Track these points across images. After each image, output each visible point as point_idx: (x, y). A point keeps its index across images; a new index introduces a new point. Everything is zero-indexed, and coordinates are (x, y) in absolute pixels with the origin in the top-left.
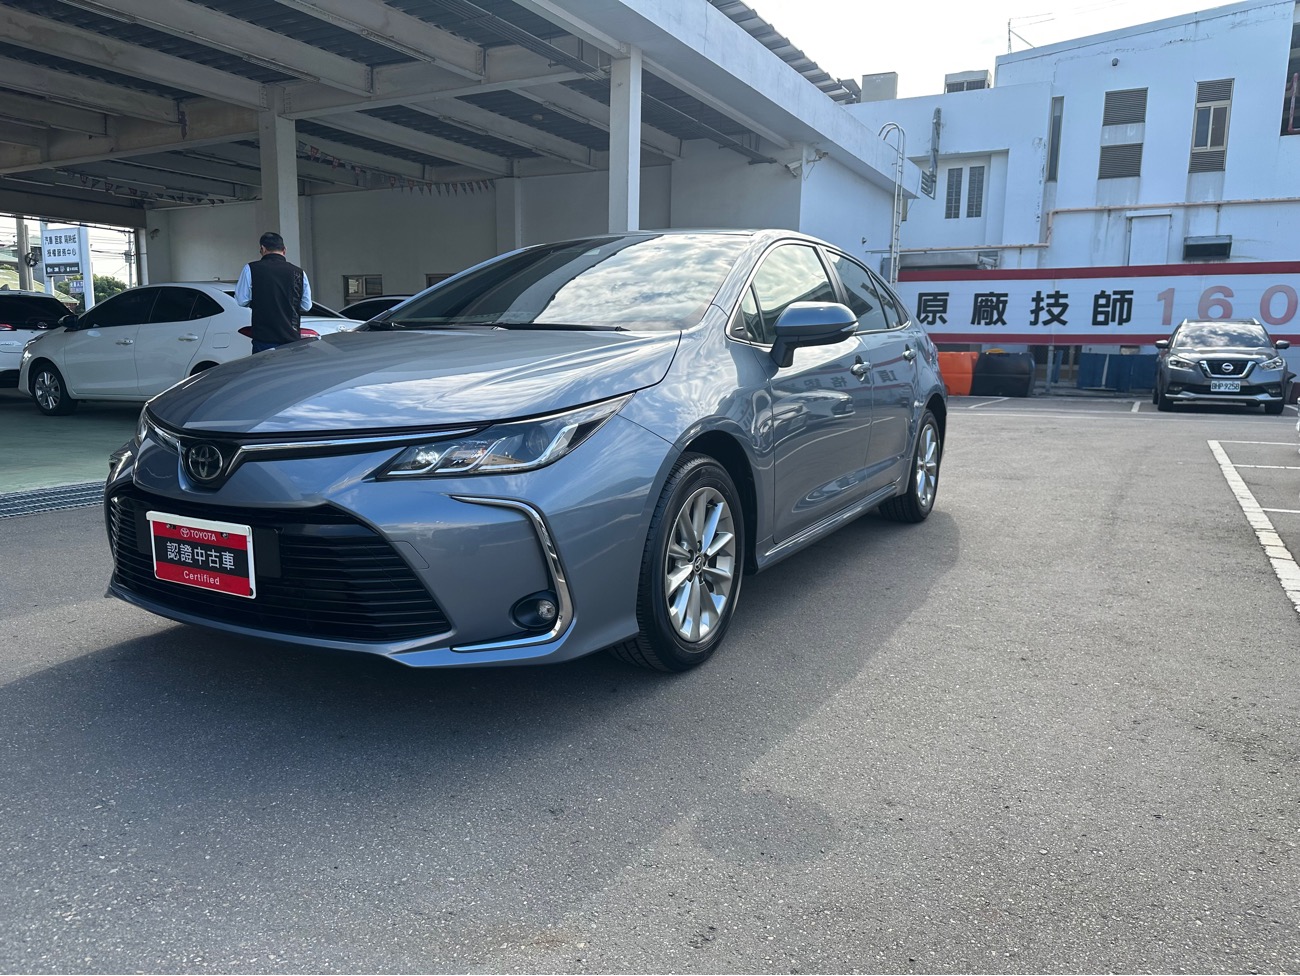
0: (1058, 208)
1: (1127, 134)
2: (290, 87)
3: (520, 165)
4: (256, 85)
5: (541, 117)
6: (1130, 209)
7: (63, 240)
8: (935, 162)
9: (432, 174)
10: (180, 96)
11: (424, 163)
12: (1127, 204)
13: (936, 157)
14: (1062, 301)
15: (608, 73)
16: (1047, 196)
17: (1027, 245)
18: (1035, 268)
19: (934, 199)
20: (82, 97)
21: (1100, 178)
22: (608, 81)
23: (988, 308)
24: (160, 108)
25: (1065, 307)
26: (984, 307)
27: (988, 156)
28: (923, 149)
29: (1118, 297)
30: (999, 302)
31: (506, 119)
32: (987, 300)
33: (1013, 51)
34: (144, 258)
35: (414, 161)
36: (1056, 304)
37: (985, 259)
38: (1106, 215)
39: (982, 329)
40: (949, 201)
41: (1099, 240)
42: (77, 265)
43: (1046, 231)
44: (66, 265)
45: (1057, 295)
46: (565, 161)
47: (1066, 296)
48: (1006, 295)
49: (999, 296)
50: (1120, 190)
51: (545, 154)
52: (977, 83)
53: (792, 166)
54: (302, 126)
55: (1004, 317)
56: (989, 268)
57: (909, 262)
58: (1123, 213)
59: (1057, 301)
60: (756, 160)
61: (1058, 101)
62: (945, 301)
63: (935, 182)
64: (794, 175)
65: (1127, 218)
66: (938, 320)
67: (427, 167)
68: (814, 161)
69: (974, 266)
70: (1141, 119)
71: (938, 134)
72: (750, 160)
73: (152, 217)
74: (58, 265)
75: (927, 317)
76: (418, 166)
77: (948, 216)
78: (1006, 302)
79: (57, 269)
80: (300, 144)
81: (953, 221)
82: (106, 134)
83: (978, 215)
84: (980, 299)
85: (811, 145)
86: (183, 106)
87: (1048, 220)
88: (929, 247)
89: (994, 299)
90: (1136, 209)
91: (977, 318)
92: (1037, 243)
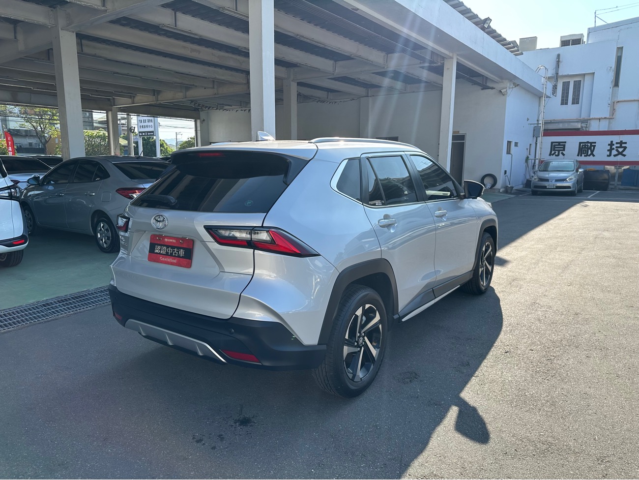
0: (619, 99)
2: (296, 69)
3: (371, 91)
4: (284, 69)
7: (147, 121)
8: (557, 79)
9: (331, 96)
14: (623, 145)
15: (443, 64)
16: (614, 94)
17: (603, 117)
18: (607, 130)
19: (556, 96)
25: (625, 148)
26: (584, 148)
27: (583, 75)
28: (551, 73)
30: (591, 146)
32: (585, 145)
34: (199, 132)
36: (621, 147)
37: (583, 125)
39: (583, 158)
42: (153, 132)
44: (148, 132)
45: (621, 143)
46: (395, 90)
47: (626, 143)
48: (595, 143)
49: (591, 143)
52: (577, 41)
53: (503, 91)
55: (594, 153)
56: (585, 130)
57: (548, 126)
59: (621, 145)
60: (485, 87)
61: (620, 49)
62: (564, 145)
63: (556, 88)
64: (504, 95)
66: (560, 154)
68: (512, 88)
69: (578, 129)
74: (144, 132)
75: (555, 153)
76: (326, 93)
77: (561, 105)
78: (595, 146)
79: (144, 134)
82: (213, 88)
84: (582, 144)
85: (511, 81)
87: (613, 106)
88: (553, 119)
89: (589, 145)
91: (580, 153)
92: (608, 117)
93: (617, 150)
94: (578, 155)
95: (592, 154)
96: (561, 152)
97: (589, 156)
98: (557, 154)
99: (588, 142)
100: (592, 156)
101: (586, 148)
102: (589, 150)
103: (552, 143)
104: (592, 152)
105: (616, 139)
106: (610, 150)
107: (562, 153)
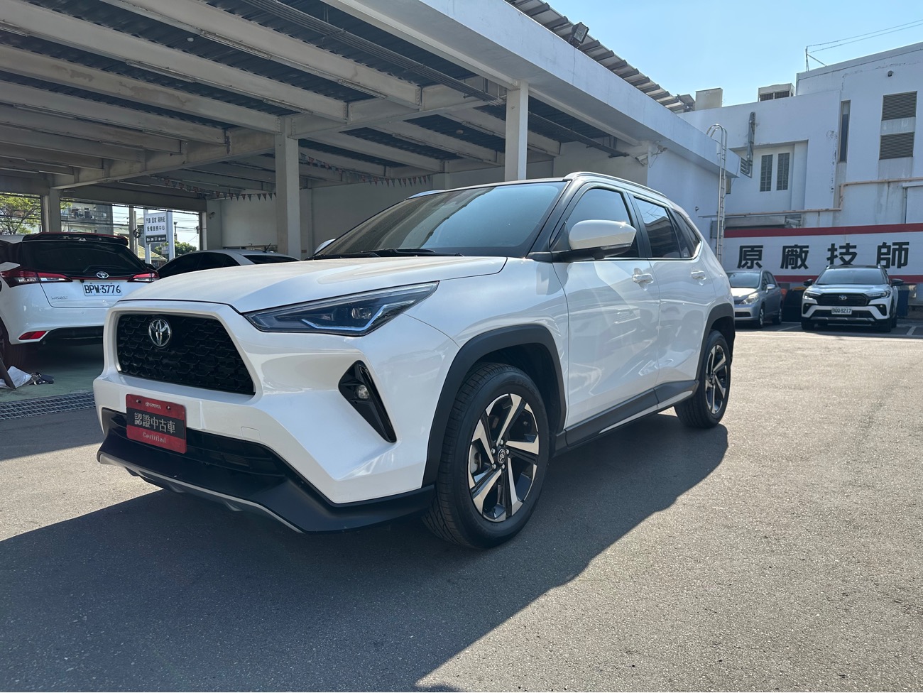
0: (848, 181)
1: (901, 126)
2: (295, 118)
3: (449, 164)
4: (273, 117)
5: (462, 132)
6: (906, 181)
7: (157, 220)
8: (752, 151)
9: (391, 172)
10: (226, 126)
11: (385, 166)
12: (903, 177)
13: (751, 147)
14: (851, 250)
15: (505, 100)
16: (839, 173)
17: (824, 208)
18: (831, 226)
19: (751, 177)
20: (165, 130)
21: (881, 159)
22: (505, 106)
23: (793, 257)
24: (215, 135)
25: (854, 255)
26: (790, 255)
27: (792, 145)
28: (741, 142)
29: (897, 247)
30: (802, 252)
31: (438, 135)
32: (792, 251)
33: (810, 70)
34: (205, 231)
35: (378, 164)
36: (847, 253)
37: (791, 221)
38: (886, 185)
39: (789, 272)
40: (763, 179)
41: (881, 205)
42: (165, 236)
43: (840, 198)
44: (158, 236)
45: (848, 247)
46: (479, 160)
47: (855, 247)
48: (807, 247)
49: (801, 247)
50: (897, 167)
51: (465, 157)
52: (784, 93)
53: (640, 158)
54: (303, 143)
55: (806, 263)
56: (794, 227)
57: (732, 223)
58: (900, 184)
59: (848, 251)
60: (614, 154)
61: (846, 104)
62: (761, 251)
63: (752, 165)
64: (643, 164)
65: (903, 188)
66: (755, 265)
67: (388, 168)
68: (657, 154)
69: (782, 226)
70: (912, 114)
71: (753, 131)
72: (610, 155)
73: (211, 205)
74: (153, 237)
75: (747, 263)
76: (381, 167)
77: (762, 189)
78: (808, 251)
79: (152, 239)
80: (302, 155)
81: (766, 193)
82: (180, 153)
83: (786, 188)
84: (787, 250)
85: (654, 143)
86: (228, 133)
87: (839, 191)
88: (748, 212)
89: (798, 250)
90: (910, 181)
91: (785, 264)
93: (842, 259)
94: (782, 267)
95: (803, 265)
96: (755, 262)
97: (800, 267)
98: (749, 265)
99: (796, 246)
100: (803, 268)
101: (794, 255)
102: (799, 259)
103: (742, 247)
104: (803, 261)
105: (840, 240)
106: (831, 259)
107: (757, 264)
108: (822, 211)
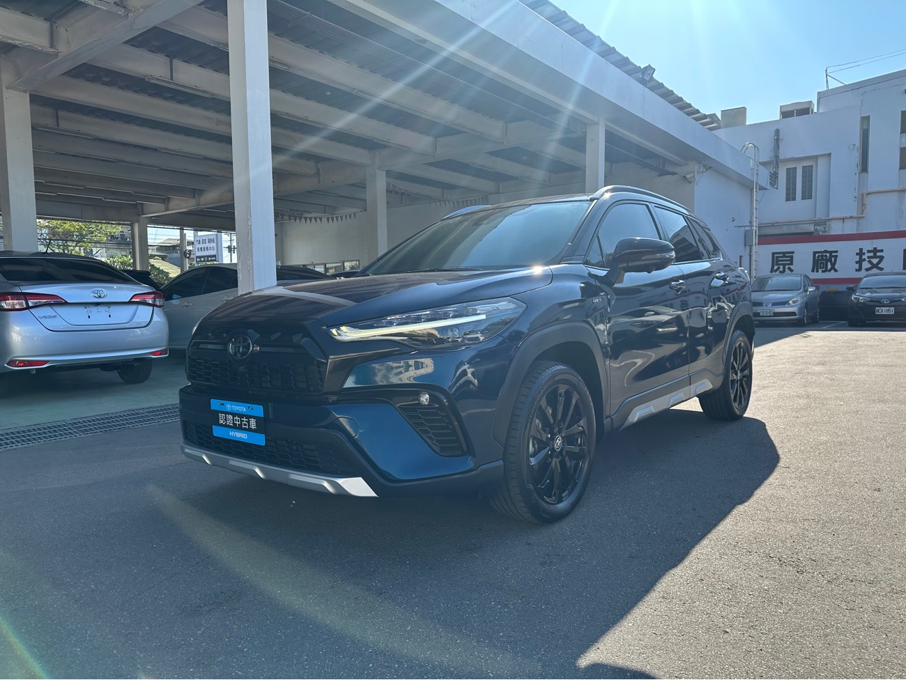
0: (870, 190)
2: (385, 152)
3: (503, 186)
4: (365, 152)
7: (207, 241)
8: (777, 164)
9: (448, 194)
10: (318, 159)
11: (444, 188)
13: (776, 161)
14: (878, 254)
15: (585, 134)
16: (861, 183)
17: (849, 216)
18: (855, 232)
19: (777, 189)
21: (900, 169)
22: (585, 138)
24: (308, 167)
25: (881, 258)
26: (820, 260)
27: (815, 158)
28: (766, 156)
30: (831, 256)
32: (822, 256)
33: (830, 88)
36: (875, 257)
37: (818, 228)
39: (820, 275)
40: (788, 189)
42: (215, 256)
43: (862, 206)
44: (208, 256)
45: (875, 251)
46: (536, 182)
47: (882, 251)
48: (837, 252)
49: (831, 252)
52: (804, 110)
53: (688, 176)
55: (836, 267)
56: (821, 234)
57: (765, 231)
59: (875, 254)
60: (664, 173)
61: (865, 119)
62: (792, 257)
63: (777, 177)
64: (690, 182)
66: (787, 270)
67: (445, 191)
68: (702, 172)
69: (811, 233)
71: (778, 146)
72: (659, 174)
74: (203, 257)
75: (779, 268)
76: (440, 190)
77: (788, 199)
78: (837, 256)
80: (387, 184)
81: (791, 202)
83: (809, 197)
84: (817, 255)
85: (701, 163)
86: (319, 165)
87: (862, 199)
88: (776, 221)
89: (828, 255)
91: (815, 268)
92: (855, 215)
93: (870, 262)
94: (813, 271)
95: (833, 268)
96: (787, 267)
97: (830, 271)
99: (826, 251)
100: (833, 271)
101: (824, 260)
102: (829, 263)
103: (773, 254)
104: (833, 265)
105: (867, 245)
106: (860, 262)
108: (847, 218)
